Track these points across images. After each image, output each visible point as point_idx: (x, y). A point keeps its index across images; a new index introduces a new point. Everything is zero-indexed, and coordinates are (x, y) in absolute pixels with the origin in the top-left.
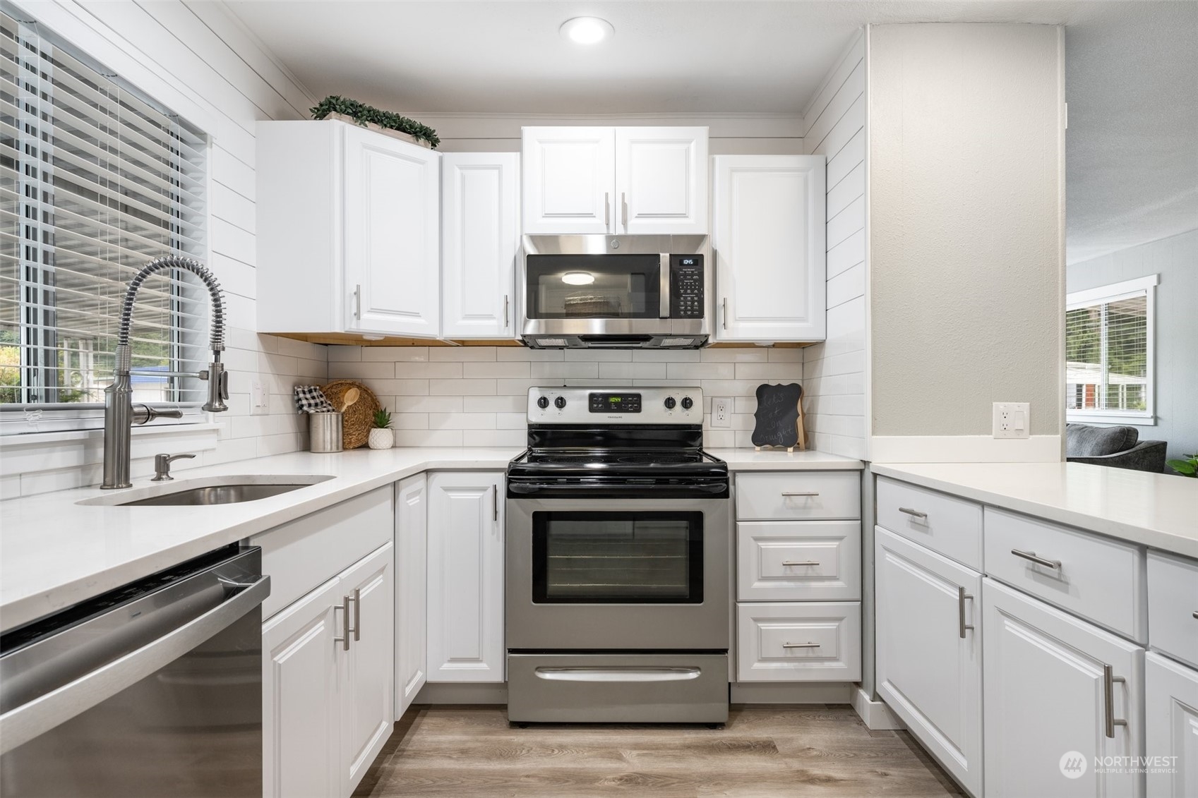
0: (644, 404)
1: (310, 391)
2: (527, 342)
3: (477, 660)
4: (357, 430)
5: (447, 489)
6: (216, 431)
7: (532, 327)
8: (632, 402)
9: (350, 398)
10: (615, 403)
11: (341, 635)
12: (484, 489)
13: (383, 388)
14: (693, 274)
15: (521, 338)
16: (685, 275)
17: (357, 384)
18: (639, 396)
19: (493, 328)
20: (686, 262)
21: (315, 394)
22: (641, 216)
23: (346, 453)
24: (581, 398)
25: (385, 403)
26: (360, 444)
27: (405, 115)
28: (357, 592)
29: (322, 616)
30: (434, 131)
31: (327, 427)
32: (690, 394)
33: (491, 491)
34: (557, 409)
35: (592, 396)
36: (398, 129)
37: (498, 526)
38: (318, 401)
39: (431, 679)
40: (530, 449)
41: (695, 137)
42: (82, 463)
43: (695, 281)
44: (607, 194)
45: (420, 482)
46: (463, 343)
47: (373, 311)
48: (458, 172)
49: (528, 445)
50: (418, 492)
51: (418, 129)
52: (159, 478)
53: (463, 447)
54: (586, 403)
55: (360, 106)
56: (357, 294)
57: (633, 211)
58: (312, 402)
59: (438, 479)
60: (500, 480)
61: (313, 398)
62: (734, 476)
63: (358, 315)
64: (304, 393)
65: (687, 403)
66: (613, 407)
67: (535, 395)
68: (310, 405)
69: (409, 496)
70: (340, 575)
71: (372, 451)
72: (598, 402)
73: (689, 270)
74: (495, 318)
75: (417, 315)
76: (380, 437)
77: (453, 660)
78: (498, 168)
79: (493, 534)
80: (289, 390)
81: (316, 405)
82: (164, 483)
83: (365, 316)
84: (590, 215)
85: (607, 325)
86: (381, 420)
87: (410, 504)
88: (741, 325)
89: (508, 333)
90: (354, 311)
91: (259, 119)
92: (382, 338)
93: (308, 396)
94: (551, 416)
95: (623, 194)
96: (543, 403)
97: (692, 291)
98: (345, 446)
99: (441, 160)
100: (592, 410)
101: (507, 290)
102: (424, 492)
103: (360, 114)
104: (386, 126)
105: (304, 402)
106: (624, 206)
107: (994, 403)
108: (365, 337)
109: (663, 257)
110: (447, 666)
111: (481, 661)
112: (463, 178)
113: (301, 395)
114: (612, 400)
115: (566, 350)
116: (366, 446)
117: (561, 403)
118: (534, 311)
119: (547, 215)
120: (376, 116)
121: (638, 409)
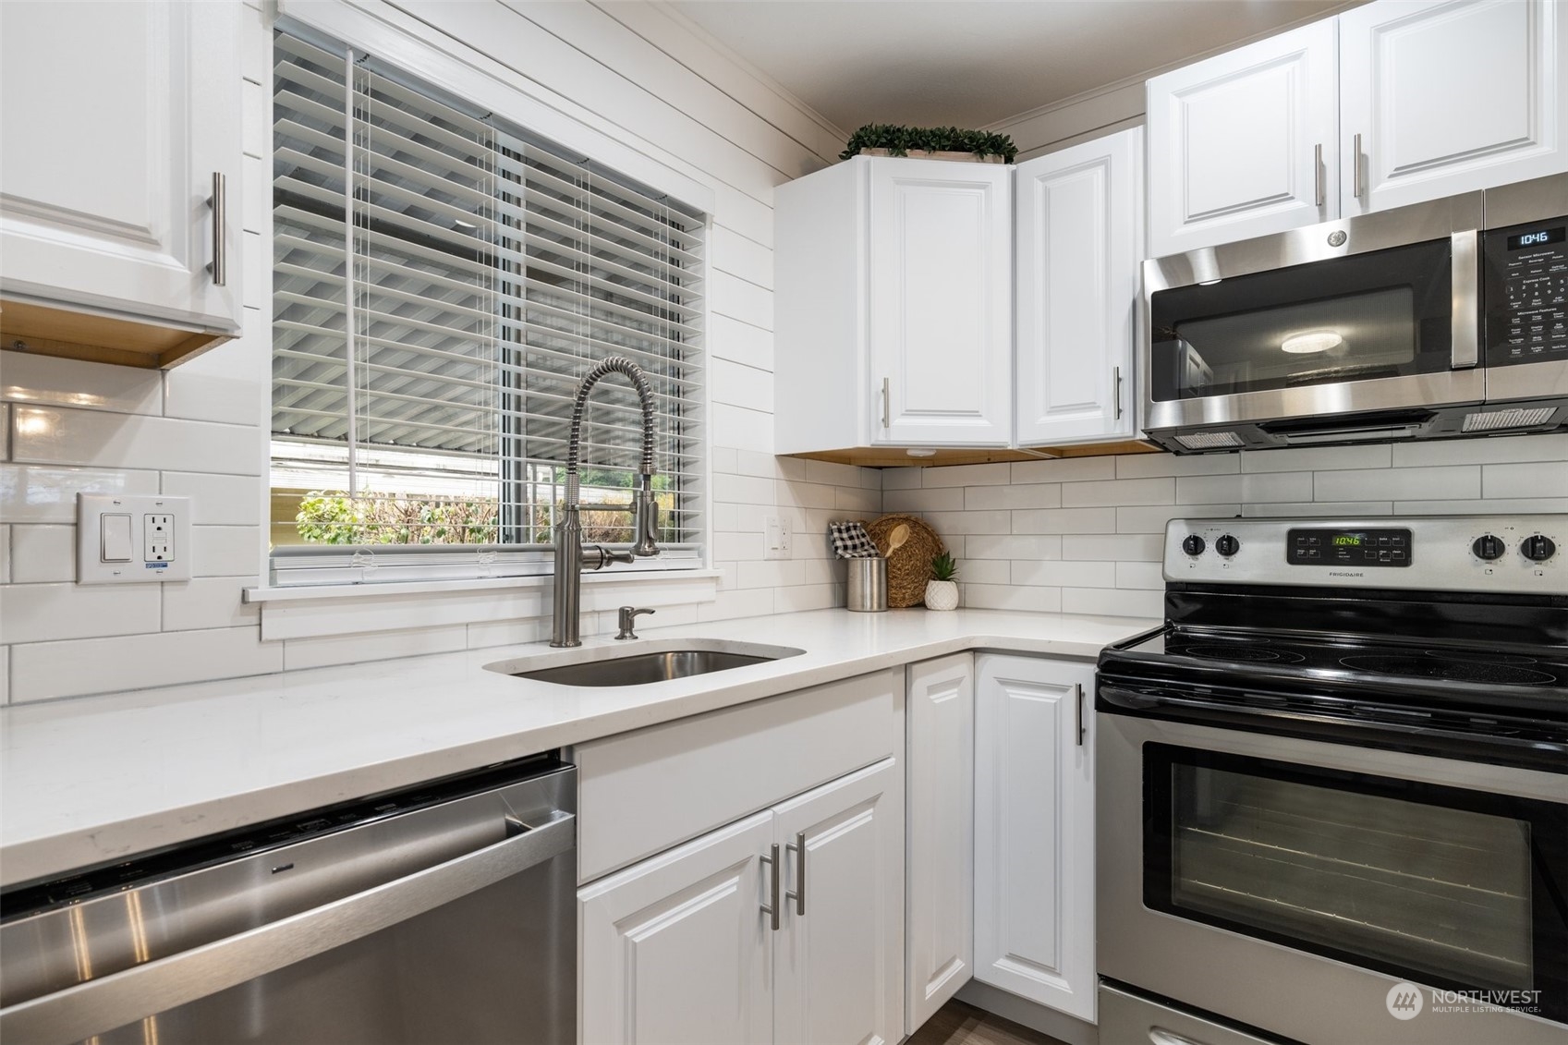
0: (1418, 549)
1: (848, 529)
2: (1162, 442)
3: (1051, 971)
4: (913, 582)
5: (1004, 682)
6: (715, 579)
7: (1167, 414)
9: (898, 537)
10: (1349, 549)
11: (768, 902)
12: (1063, 689)
13: (949, 524)
14: (1546, 262)
15: (1145, 437)
16: (1525, 269)
17: (913, 518)
18: (1406, 534)
19: (1096, 424)
20: (1527, 240)
21: (853, 533)
22: (1401, 171)
23: (890, 613)
24: (1270, 538)
25: (952, 545)
26: (916, 601)
27: (964, 126)
28: (801, 839)
29: (739, 867)
30: (1008, 137)
31: (867, 576)
32: (1547, 530)
33: (1072, 694)
34: (1221, 557)
35: (1293, 535)
37: (1086, 753)
38: (857, 542)
39: (979, 976)
40: (1168, 625)
42: (539, 614)
43: (1556, 277)
44: (1318, 149)
45: (962, 666)
46: (1059, 453)
47: (910, 413)
48: (1039, 187)
49: (1166, 618)
50: (956, 683)
51: (981, 141)
52: (622, 637)
53: (1061, 613)
54: (1281, 547)
55: (899, 130)
56: (885, 391)
57: (1382, 164)
58: (849, 543)
59: (991, 664)
60: (1086, 675)
61: (851, 538)
63: (886, 421)
64: (840, 531)
65: (1538, 549)
66: (1342, 555)
67: (1179, 533)
68: (846, 548)
69: (932, 689)
70: (775, 809)
71: (929, 612)
72: (1306, 546)
73: (1537, 258)
74: (1099, 407)
75: (974, 414)
76: (941, 593)
77: (1014, 958)
78: (1104, 161)
79: (1078, 766)
80: (824, 530)
81: (855, 547)
82: (628, 642)
83: (896, 421)
84: (1284, 197)
86: (942, 568)
87: (936, 702)
89: (1123, 430)
90: (882, 416)
91: (778, 183)
92: (932, 453)
93: (845, 535)
94: (1209, 567)
95: (1358, 139)
96: (1194, 546)
97: (1548, 300)
98: (891, 603)
99: (1014, 175)
100: (1293, 559)
101: (1121, 359)
102: (967, 683)
103: (896, 141)
104: (934, 149)
105: (839, 543)
106: (1361, 162)
108: (910, 453)
109: (1459, 240)
110: (1006, 965)
111: (1059, 975)
112: (1047, 192)
113: (836, 535)
114: (1340, 541)
115: (1243, 453)
116: (921, 605)
117: (1228, 547)
118: (1165, 387)
119: (1193, 219)
120: (920, 138)
121: (1404, 559)
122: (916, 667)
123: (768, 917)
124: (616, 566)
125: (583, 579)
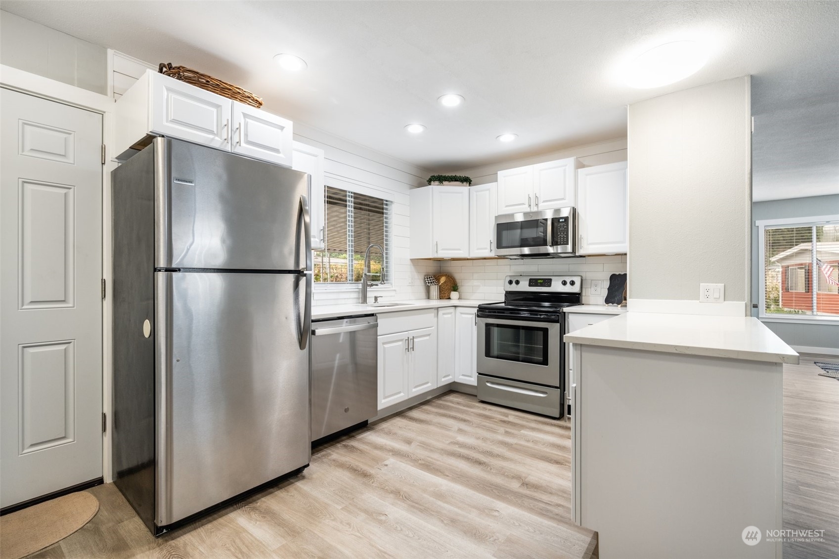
0: (553, 283)
1: (430, 278)
2: (503, 257)
3: (470, 377)
4: (447, 292)
5: (461, 313)
6: (395, 290)
8: (547, 282)
9: (443, 280)
10: (540, 283)
11: (407, 348)
12: (472, 314)
13: (457, 276)
14: (564, 225)
15: (496, 256)
16: (560, 226)
17: (447, 274)
18: (550, 280)
19: (486, 253)
20: (561, 220)
21: (431, 279)
22: (544, 201)
23: (441, 300)
24: (526, 280)
25: (458, 281)
26: (448, 296)
28: (413, 338)
29: (402, 340)
30: (470, 178)
31: (434, 290)
32: (574, 279)
33: (474, 315)
34: (516, 285)
35: (530, 280)
36: (455, 181)
37: (476, 327)
38: (432, 281)
39: (456, 381)
40: (505, 300)
41: (567, 163)
42: (357, 297)
43: (565, 228)
44: (529, 195)
45: (452, 309)
47: (443, 249)
48: (476, 193)
49: (505, 298)
50: (451, 313)
51: (464, 179)
52: (375, 302)
54: (528, 282)
55: (443, 176)
56: (437, 244)
57: (541, 199)
58: (430, 281)
59: (458, 309)
60: (475, 310)
61: (430, 280)
62: (568, 315)
63: (437, 252)
64: (427, 278)
65: (572, 283)
67: (508, 279)
68: (429, 283)
69: (444, 314)
70: (408, 332)
72: (533, 282)
73: (562, 224)
74: (487, 249)
75: (459, 250)
76: (454, 295)
77: (463, 375)
78: (489, 190)
80: (423, 278)
81: (431, 283)
82: (376, 303)
83: (440, 252)
84: (523, 204)
85: (530, 250)
86: (455, 288)
88: (591, 246)
89: (492, 255)
90: (436, 250)
91: (411, 189)
92: (450, 259)
93: (429, 279)
94: (514, 288)
95: (535, 193)
96: (510, 282)
97: (564, 234)
98: (441, 298)
99: (469, 189)
100: (530, 285)
101: (491, 238)
103: (441, 179)
104: (450, 181)
105: (427, 282)
106: (537, 198)
107: (701, 284)
108: (444, 259)
109: (549, 220)
110: (461, 377)
111: (472, 377)
112: (477, 195)
113: (426, 279)
114: (539, 281)
116: (450, 298)
117: (517, 282)
118: (499, 246)
119: (507, 206)
120: (447, 178)
121: (550, 286)
122: (439, 309)
123: (407, 350)
124: (374, 287)
125: (368, 289)
